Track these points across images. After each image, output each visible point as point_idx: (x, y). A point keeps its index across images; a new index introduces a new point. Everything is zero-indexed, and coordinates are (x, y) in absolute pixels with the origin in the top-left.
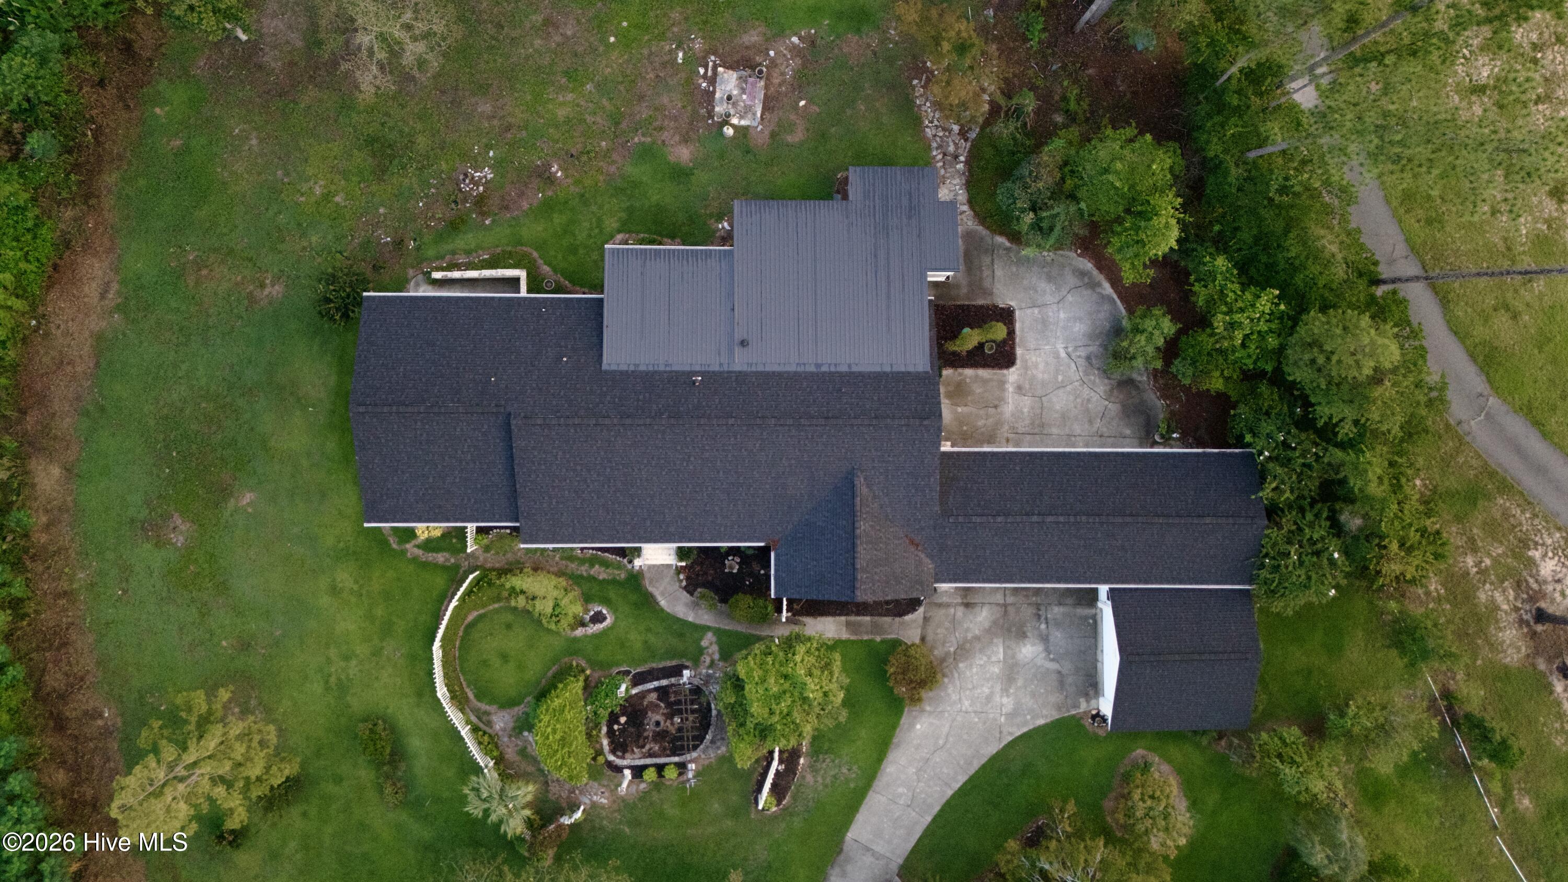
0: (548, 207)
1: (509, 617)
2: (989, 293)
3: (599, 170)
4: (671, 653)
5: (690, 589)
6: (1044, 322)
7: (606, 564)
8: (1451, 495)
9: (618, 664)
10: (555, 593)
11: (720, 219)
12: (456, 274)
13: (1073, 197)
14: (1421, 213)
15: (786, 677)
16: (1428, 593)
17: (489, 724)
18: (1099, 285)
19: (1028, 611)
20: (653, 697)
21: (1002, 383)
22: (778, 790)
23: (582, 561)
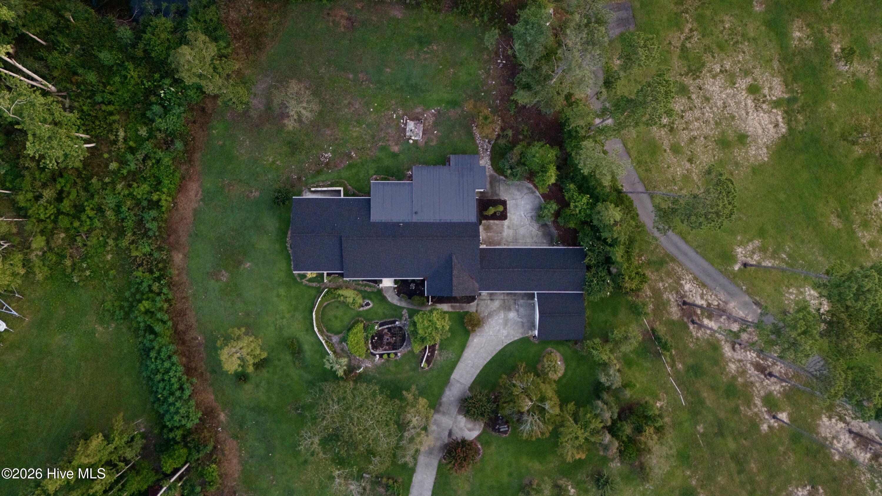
0: (350, 166)
1: (337, 304)
2: (498, 195)
3: (368, 154)
4: (393, 316)
5: (398, 295)
6: (517, 205)
7: (370, 286)
8: (655, 262)
9: (374, 320)
10: (353, 296)
11: (408, 170)
12: (319, 189)
13: (524, 164)
14: (644, 168)
15: (430, 321)
16: (646, 295)
17: (331, 340)
18: (535, 192)
19: (512, 302)
20: (386, 331)
21: (503, 225)
22: (428, 362)
23: (362, 285)
